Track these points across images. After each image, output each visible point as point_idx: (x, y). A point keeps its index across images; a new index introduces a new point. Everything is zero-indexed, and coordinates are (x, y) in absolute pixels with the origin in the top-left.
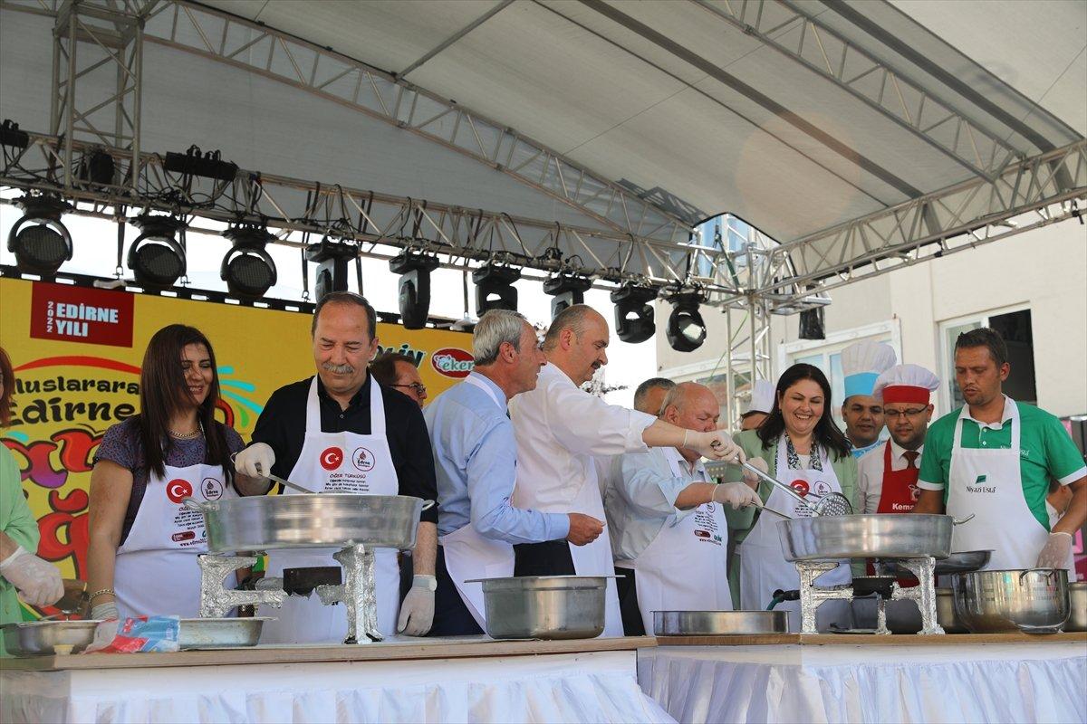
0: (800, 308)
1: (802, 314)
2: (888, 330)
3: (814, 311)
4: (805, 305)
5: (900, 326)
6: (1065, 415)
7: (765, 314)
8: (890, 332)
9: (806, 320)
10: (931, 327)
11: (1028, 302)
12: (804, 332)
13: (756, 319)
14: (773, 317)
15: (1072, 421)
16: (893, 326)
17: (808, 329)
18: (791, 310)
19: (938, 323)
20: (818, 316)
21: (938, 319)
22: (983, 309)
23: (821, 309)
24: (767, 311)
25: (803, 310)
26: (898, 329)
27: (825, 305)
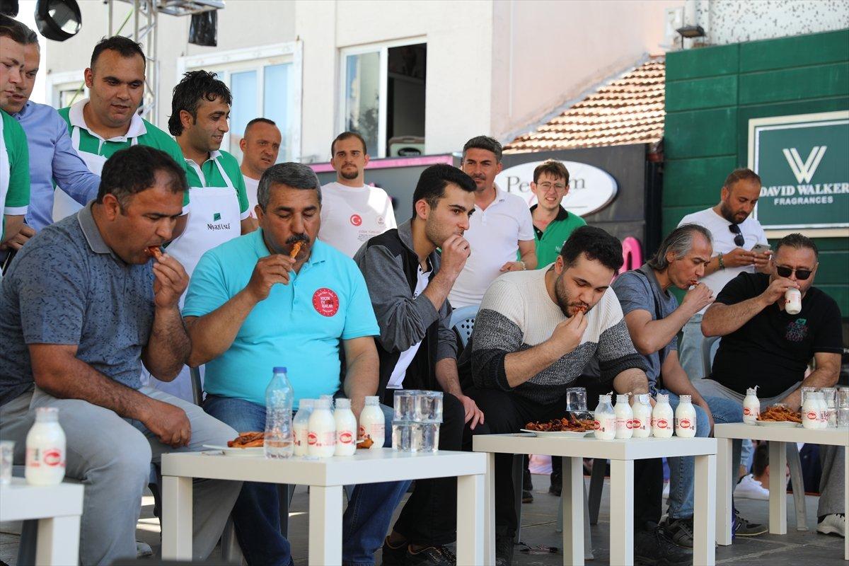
0: (192, 9)
1: (193, 16)
2: (291, 52)
3: (205, 14)
4: (197, 7)
5: (303, 49)
6: (448, 152)
7: (151, 12)
8: (292, 54)
9: (197, 23)
10: (332, 53)
11: (425, 35)
12: (194, 36)
13: (140, 14)
14: (161, 16)
15: (454, 157)
16: (295, 48)
17: (199, 33)
18: (181, 10)
19: (339, 49)
20: (210, 19)
21: (340, 44)
22: (382, 38)
23: (214, 13)
24: (154, 8)
25: (194, 12)
26: (301, 52)
27: (218, 8)
